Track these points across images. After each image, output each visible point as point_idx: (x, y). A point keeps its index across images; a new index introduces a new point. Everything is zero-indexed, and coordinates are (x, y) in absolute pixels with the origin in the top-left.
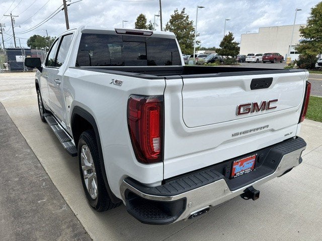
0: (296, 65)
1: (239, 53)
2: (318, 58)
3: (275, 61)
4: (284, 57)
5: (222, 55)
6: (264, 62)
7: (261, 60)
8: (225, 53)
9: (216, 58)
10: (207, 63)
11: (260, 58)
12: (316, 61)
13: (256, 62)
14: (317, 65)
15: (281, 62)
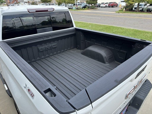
0: (124, 9)
1: (97, 3)
2: (134, 5)
3: (114, 7)
4: (118, 4)
5: (89, 4)
6: (109, 7)
7: (107, 6)
8: (90, 3)
9: (86, 5)
10: (82, 8)
11: (107, 5)
12: (133, 6)
13: (105, 7)
14: (134, 9)
15: (117, 7)
